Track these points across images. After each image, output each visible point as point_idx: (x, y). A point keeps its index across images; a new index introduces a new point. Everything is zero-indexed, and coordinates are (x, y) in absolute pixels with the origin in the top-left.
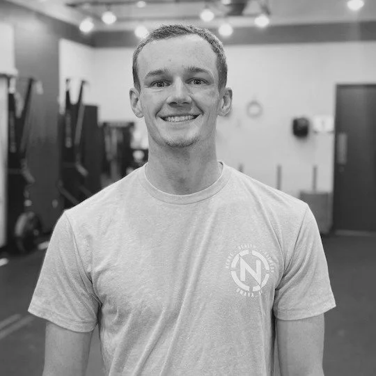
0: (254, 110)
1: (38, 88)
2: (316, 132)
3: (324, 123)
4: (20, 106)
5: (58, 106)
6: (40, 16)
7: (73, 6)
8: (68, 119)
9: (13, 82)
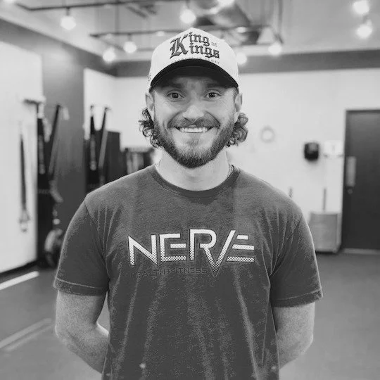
0: (268, 135)
1: (65, 114)
2: (326, 156)
3: (334, 147)
4: (48, 131)
5: (83, 132)
6: (66, 46)
7: (96, 36)
8: (93, 144)
9: (41, 108)
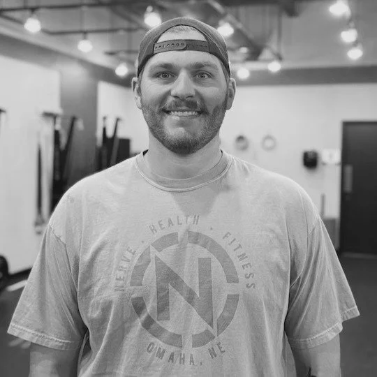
0: (269, 143)
1: (80, 125)
2: (324, 164)
3: (332, 156)
4: (63, 140)
5: (95, 139)
6: (83, 62)
7: (111, 54)
8: (105, 152)
9: (59, 121)
